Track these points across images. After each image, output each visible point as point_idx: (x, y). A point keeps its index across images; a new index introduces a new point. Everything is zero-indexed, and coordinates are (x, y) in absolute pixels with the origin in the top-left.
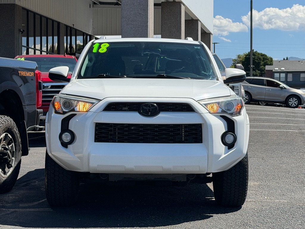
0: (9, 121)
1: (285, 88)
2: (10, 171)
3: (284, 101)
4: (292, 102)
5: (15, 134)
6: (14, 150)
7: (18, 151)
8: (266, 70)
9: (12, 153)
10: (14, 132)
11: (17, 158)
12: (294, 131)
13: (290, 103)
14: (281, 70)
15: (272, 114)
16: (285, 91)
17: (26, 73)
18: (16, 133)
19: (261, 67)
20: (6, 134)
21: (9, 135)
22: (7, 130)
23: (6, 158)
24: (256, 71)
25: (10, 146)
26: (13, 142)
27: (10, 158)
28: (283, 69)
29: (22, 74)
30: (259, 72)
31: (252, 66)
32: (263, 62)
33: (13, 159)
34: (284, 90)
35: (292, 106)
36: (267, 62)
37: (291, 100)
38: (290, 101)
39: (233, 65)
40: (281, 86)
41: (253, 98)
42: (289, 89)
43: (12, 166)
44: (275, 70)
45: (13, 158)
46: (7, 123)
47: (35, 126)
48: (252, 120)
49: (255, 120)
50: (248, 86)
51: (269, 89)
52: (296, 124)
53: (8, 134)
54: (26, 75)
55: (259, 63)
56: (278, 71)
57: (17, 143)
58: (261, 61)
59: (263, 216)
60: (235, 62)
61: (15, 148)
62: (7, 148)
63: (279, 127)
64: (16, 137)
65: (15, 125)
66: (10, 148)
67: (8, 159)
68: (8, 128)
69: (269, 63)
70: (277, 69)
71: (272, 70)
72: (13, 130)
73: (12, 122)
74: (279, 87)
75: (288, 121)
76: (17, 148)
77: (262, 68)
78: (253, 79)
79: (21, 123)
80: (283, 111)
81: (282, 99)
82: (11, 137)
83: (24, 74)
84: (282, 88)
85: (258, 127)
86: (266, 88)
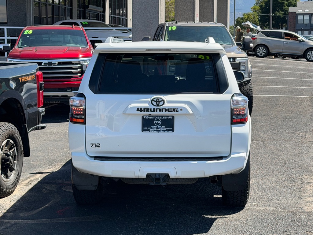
0: (10, 128)
1: (303, 41)
2: (12, 174)
3: (302, 55)
4: (310, 55)
5: (16, 139)
6: (16, 154)
7: (19, 154)
8: (290, 12)
9: (14, 158)
10: (16, 138)
11: (19, 161)
12: (305, 97)
13: (308, 57)
14: (305, 12)
15: (287, 73)
16: (303, 44)
17: (27, 78)
18: (18, 138)
19: (285, 7)
20: (7, 141)
21: (11, 141)
22: (8, 137)
23: (8, 163)
24: (280, 12)
25: (11, 151)
26: (14, 147)
27: (11, 163)
28: (307, 10)
29: (22, 80)
30: (283, 13)
31: (272, 14)
32: (287, 2)
33: (15, 163)
34: (303, 42)
35: (311, 59)
36: (291, 2)
37: (309, 53)
38: (308, 55)
39: (255, 4)
40: (299, 39)
41: (270, 51)
42: (307, 42)
43: (14, 170)
44: (298, 12)
45: (15, 161)
46: (8, 131)
47: (37, 126)
48: (265, 82)
49: (268, 81)
50: (265, 39)
51: (287, 42)
52: (309, 86)
53: (9, 140)
54: (27, 79)
55: (283, 3)
56: (302, 13)
57: (19, 147)
58: (285, 2)
59: (245, 231)
60: (258, 2)
61: (17, 151)
62: (8, 154)
63: (291, 92)
64: (18, 141)
65: (17, 130)
66: (12, 153)
67: (10, 165)
68: (10, 135)
69: (293, 3)
70: (301, 11)
71: (296, 12)
72: (14, 136)
73: (13, 128)
74: (297, 40)
75: (302, 83)
76: (19, 152)
77: (286, 9)
78: (271, 31)
79: (23, 126)
80: (299, 69)
81: (300, 53)
82: (12, 142)
83: (25, 79)
84: (300, 41)
85: (270, 92)
86: (284, 42)
